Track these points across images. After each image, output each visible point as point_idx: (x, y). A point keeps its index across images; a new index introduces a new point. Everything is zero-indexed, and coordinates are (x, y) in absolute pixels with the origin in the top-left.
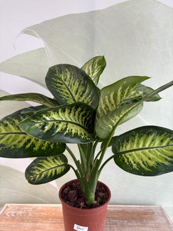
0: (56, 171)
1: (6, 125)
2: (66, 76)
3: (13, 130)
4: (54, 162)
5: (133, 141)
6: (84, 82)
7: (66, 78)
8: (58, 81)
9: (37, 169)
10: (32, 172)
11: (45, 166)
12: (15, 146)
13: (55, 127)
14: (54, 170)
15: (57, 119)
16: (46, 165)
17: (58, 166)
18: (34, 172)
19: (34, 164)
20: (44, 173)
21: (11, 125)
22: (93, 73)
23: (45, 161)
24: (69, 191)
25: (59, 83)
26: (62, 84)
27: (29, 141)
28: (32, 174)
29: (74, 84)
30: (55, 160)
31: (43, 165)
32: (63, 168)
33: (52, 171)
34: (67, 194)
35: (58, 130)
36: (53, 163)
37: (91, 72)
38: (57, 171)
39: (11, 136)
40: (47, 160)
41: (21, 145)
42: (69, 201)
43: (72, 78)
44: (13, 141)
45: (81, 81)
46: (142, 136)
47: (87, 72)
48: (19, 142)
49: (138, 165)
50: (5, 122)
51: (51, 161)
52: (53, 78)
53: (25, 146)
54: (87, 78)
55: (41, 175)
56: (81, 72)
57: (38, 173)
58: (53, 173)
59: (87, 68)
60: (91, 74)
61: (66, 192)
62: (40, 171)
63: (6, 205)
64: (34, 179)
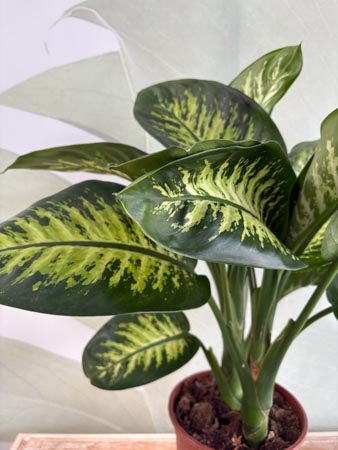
0: (164, 353)
1: (45, 222)
2: (186, 106)
3: (68, 234)
4: (158, 328)
6: (241, 117)
7: (187, 112)
8: (167, 118)
9: (113, 348)
10: (100, 355)
11: (135, 340)
12: (77, 278)
13: (214, 215)
14: (158, 349)
15: (212, 193)
16: (137, 336)
17: (169, 339)
18: (106, 355)
19: (104, 335)
20: (134, 358)
21: (58, 223)
22: (265, 93)
23: (133, 326)
24: (192, 405)
25: (171, 123)
26: (177, 126)
27: (116, 264)
28: (102, 362)
29: (210, 125)
30: (160, 324)
31: (129, 336)
32: (182, 343)
33: (154, 353)
34: (189, 412)
35: (224, 226)
36: (153, 330)
37: (260, 90)
38: (168, 351)
39: (63, 252)
40: (138, 323)
41: (96, 275)
42: (200, 433)
43: (204, 112)
44: (71, 264)
45: (231, 115)
47: (247, 91)
48: (89, 268)
50: (41, 213)
51: (149, 326)
52: (153, 113)
53: (108, 281)
54: (248, 106)
55: (125, 363)
56: (231, 94)
57: (117, 358)
58: (159, 359)
59: (248, 80)
60: (261, 97)
61: (187, 408)
62: (120, 352)
63: (20, 437)
64: (108, 376)
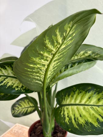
5: (72, 96)
14: (26, 109)
16: (23, 104)
17: (30, 107)
18: (16, 108)
19: (17, 103)
20: (20, 110)
32: (33, 109)
46: (81, 92)
49: (70, 120)
51: (27, 102)
61: (37, 126)
63: (17, 124)
